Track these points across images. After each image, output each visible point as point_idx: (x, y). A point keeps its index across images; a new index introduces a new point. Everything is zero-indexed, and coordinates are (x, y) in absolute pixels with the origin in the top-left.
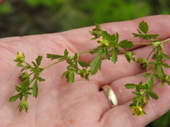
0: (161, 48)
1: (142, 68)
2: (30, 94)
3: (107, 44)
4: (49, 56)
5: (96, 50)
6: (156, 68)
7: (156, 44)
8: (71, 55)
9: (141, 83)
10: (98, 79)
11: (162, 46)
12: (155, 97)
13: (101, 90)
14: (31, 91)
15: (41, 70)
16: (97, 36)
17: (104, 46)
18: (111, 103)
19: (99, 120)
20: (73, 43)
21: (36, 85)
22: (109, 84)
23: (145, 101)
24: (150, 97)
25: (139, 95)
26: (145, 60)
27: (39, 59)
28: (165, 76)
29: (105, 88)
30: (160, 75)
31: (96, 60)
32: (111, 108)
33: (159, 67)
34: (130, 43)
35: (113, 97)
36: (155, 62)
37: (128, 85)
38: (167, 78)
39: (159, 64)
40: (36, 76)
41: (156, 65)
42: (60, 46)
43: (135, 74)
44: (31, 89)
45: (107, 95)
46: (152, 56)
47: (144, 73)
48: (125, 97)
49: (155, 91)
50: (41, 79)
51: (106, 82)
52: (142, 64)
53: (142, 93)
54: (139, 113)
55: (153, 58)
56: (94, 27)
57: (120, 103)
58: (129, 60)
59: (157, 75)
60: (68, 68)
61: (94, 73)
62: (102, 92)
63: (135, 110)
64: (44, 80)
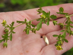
0: (69, 19)
1: (61, 27)
2: (8, 39)
4: (18, 22)
5: (39, 19)
6: (67, 28)
7: (67, 17)
8: (28, 21)
9: (60, 35)
10: (40, 32)
11: (70, 17)
12: (67, 42)
13: (42, 37)
14: (9, 38)
15: (14, 28)
16: (40, 13)
17: (43, 18)
18: (46, 44)
19: (40, 51)
20: (29, 15)
21: (11, 35)
22: (46, 35)
23: (62, 43)
24: (64, 41)
26: (62, 24)
27: (13, 23)
28: (71, 32)
29: (44, 37)
30: (69, 31)
31: (40, 24)
32: (46, 46)
33: (68, 27)
34: (55, 16)
35: (47, 41)
36: (67, 25)
37: (54, 36)
38: (72, 33)
39: (68, 26)
40: (11, 31)
41: (67, 26)
42: (23, 17)
43: (58, 30)
44: (9, 37)
45: (44, 40)
46: (65, 22)
47: (62, 30)
48: (52, 41)
49: (66, 38)
50: (14, 33)
51: (44, 34)
52: (61, 26)
55: (66, 23)
56: (39, 8)
58: (54, 24)
59: (67, 31)
60: (26, 27)
62: (42, 38)
64: (15, 33)
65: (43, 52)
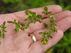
0: (53, 18)
1: (46, 26)
2: (1, 37)
3: (31, 16)
6: (51, 26)
7: (51, 16)
9: (45, 32)
11: (53, 17)
12: (51, 37)
13: (29, 35)
16: (27, 14)
19: (29, 48)
22: (33, 33)
23: (47, 39)
25: (45, 37)
26: (47, 23)
28: (55, 29)
29: (31, 35)
30: (53, 29)
31: (27, 23)
32: (34, 43)
33: (52, 26)
35: (34, 38)
37: (40, 33)
39: (52, 24)
40: (3, 30)
41: (51, 25)
42: (12, 18)
43: (43, 29)
45: (32, 38)
46: (49, 21)
47: (47, 28)
48: (39, 38)
53: (46, 36)
54: (45, 44)
55: (50, 22)
57: (37, 41)
59: (52, 29)
60: (16, 26)
61: (26, 28)
62: (30, 36)
63: (43, 42)
65: (32, 48)
